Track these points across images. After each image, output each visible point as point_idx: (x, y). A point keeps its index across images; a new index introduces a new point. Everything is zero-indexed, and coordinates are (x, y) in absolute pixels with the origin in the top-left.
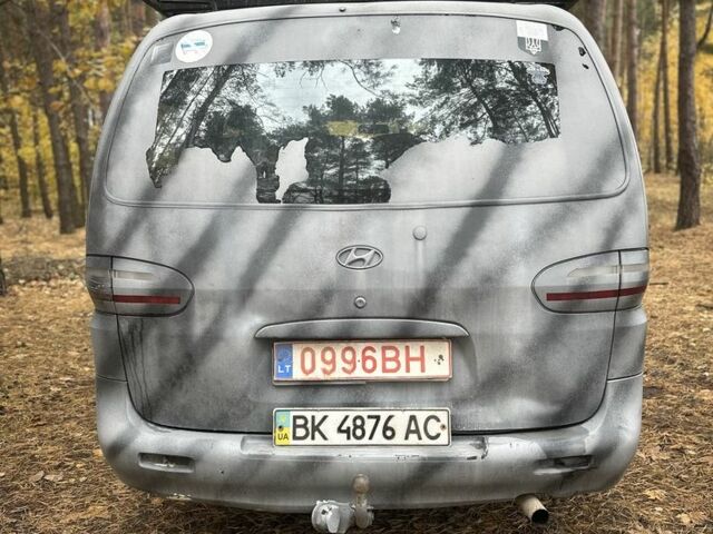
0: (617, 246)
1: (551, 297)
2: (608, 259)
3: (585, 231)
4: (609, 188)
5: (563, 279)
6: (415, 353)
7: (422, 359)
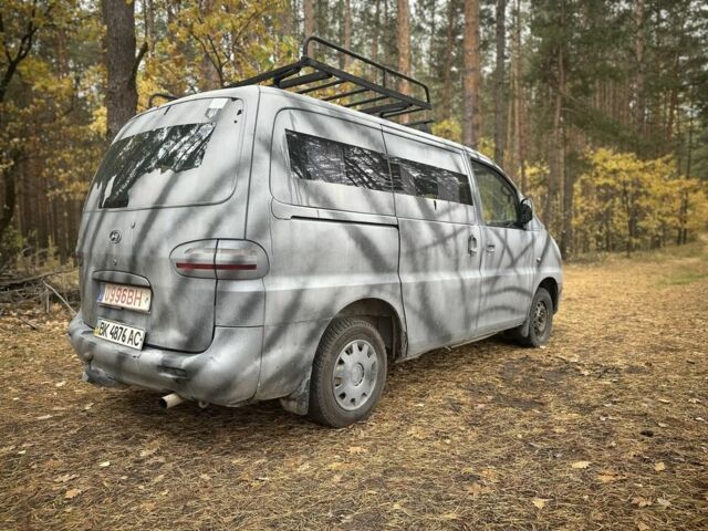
0: (216, 236)
1: (179, 265)
2: (208, 244)
3: (197, 227)
4: (218, 198)
5: (182, 255)
6: (138, 296)
7: (140, 299)
